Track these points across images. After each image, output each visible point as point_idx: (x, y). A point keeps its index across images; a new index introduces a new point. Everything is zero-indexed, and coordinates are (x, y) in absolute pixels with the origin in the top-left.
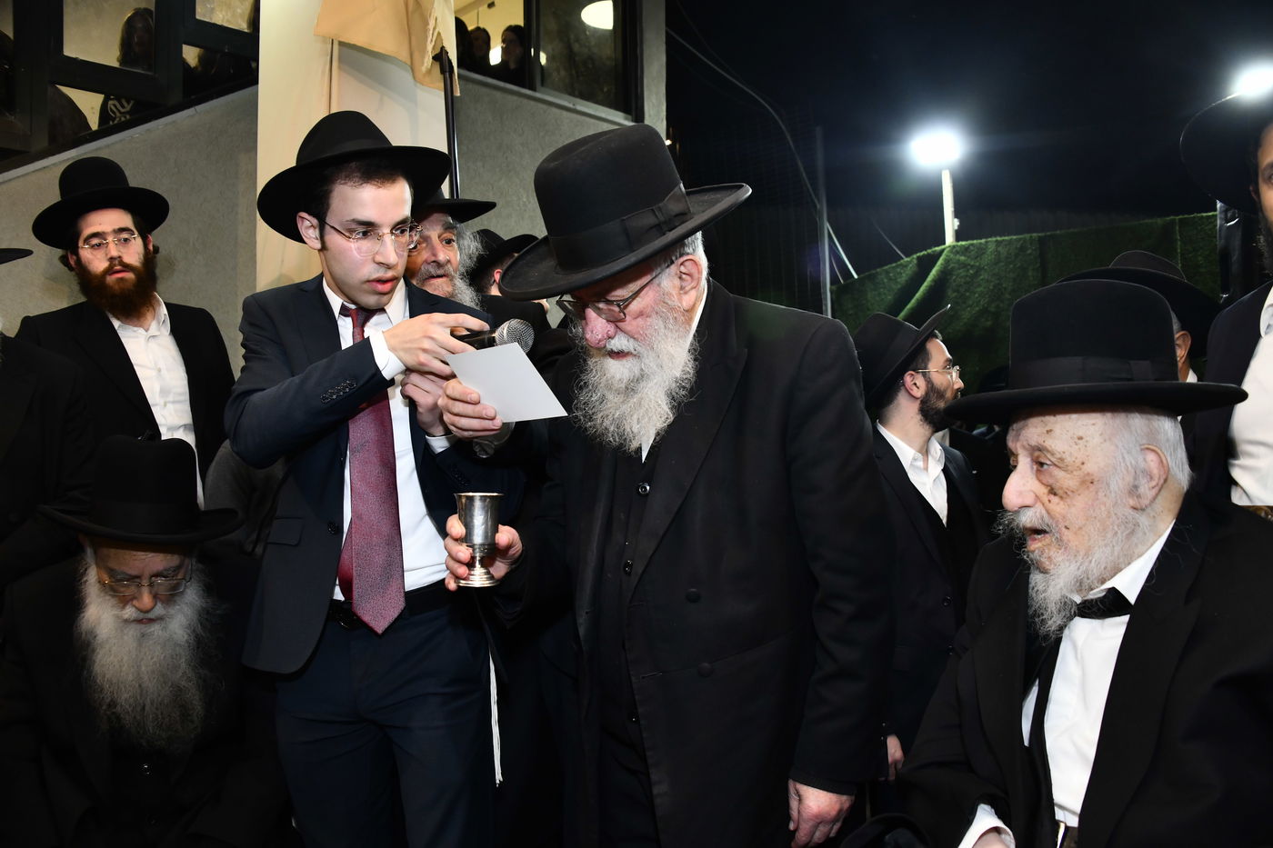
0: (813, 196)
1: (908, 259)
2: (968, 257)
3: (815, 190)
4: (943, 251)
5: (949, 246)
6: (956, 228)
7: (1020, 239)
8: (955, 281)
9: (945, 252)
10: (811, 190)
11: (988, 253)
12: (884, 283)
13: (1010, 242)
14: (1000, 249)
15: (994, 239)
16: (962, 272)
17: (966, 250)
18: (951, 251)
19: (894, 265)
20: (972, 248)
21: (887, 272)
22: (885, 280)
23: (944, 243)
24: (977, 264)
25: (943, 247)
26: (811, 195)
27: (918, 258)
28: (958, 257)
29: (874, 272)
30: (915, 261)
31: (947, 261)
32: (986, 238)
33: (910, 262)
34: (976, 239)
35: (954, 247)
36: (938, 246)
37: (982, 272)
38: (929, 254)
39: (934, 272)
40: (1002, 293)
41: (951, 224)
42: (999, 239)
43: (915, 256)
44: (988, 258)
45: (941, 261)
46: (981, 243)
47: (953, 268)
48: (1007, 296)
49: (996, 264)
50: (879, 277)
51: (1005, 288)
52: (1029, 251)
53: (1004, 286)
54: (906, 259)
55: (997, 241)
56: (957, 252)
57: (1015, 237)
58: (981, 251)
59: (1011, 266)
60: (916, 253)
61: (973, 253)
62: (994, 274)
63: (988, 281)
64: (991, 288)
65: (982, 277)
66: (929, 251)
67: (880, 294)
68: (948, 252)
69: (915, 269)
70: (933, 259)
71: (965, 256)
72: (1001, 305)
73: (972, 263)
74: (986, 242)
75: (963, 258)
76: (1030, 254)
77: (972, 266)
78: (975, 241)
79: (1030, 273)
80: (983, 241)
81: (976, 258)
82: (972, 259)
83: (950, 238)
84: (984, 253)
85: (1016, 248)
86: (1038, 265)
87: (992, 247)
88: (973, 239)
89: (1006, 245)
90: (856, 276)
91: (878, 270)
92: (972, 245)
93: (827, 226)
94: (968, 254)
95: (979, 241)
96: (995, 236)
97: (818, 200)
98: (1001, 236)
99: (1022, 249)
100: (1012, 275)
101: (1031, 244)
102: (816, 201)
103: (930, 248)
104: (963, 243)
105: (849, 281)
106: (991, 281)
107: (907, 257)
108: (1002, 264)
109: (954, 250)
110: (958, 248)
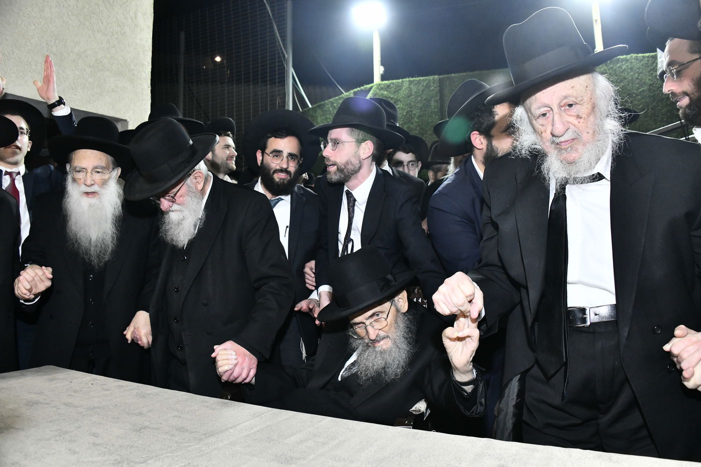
0: (283, 49)
1: (347, 94)
2: (390, 92)
3: (284, 44)
4: (371, 88)
5: (377, 85)
6: (382, 72)
7: (426, 80)
9: (373, 88)
10: (282, 46)
11: (404, 89)
12: (330, 111)
13: (419, 82)
14: (412, 86)
15: (408, 79)
17: (388, 86)
18: (377, 88)
19: (337, 98)
20: (392, 85)
21: (332, 103)
22: (331, 109)
23: (373, 82)
24: (396, 97)
25: (372, 85)
26: (282, 49)
28: (382, 92)
29: (323, 103)
32: (403, 78)
34: (396, 79)
35: (379, 85)
36: (368, 84)
37: (399, 103)
38: (362, 91)
40: (412, 117)
41: (378, 70)
42: (411, 79)
43: (352, 91)
44: (403, 92)
46: (398, 82)
48: (416, 120)
49: (408, 97)
50: (327, 106)
51: (415, 115)
52: (432, 88)
53: (414, 112)
54: (345, 94)
55: (410, 81)
56: (382, 89)
57: (422, 78)
58: (398, 88)
59: (419, 98)
60: (353, 89)
61: (392, 89)
62: (407, 104)
63: (402, 109)
64: (404, 114)
66: (362, 88)
67: (326, 118)
68: (376, 88)
70: (365, 93)
71: (387, 91)
72: (411, 126)
73: (392, 96)
74: (402, 81)
75: (385, 93)
76: (433, 90)
78: (394, 81)
79: (433, 103)
80: (400, 80)
81: (395, 93)
82: (392, 94)
83: (377, 79)
84: (400, 89)
85: (423, 86)
86: (438, 98)
87: (406, 85)
88: (393, 79)
89: (416, 84)
90: (310, 106)
91: (326, 101)
92: (392, 83)
93: (291, 71)
94: (389, 90)
95: (397, 81)
96: (409, 77)
97: (287, 53)
98: (412, 77)
99: (428, 86)
100: (419, 105)
101: (433, 83)
102: (285, 52)
103: (363, 86)
104: (386, 82)
105: (305, 109)
106: (405, 110)
107: (346, 92)
108: (413, 97)
109: (380, 87)
110: (382, 86)
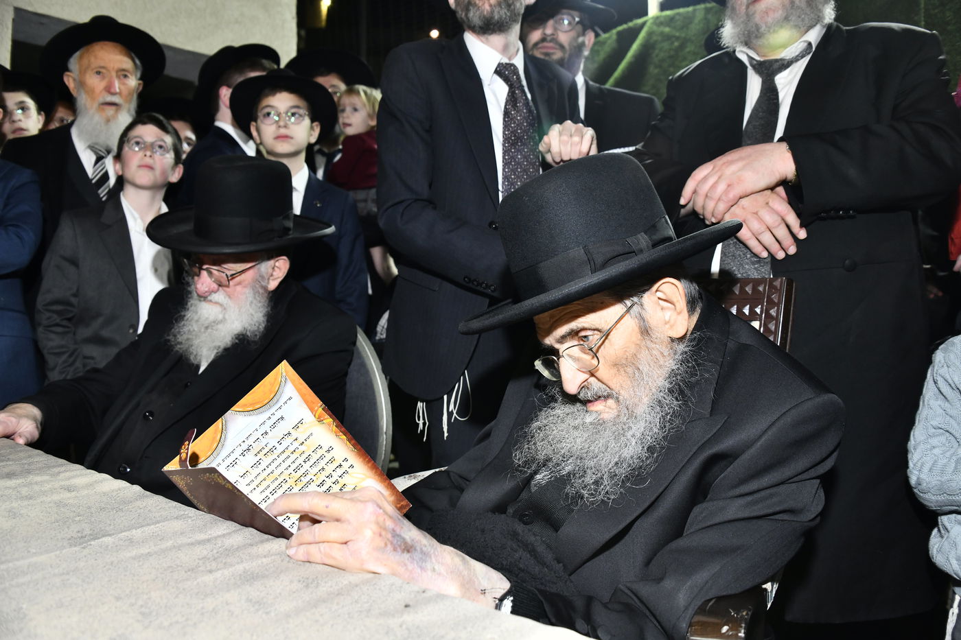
1: (606, 35)
2: (673, 29)
4: (644, 24)
5: (653, 18)
8: (657, 56)
9: (648, 24)
11: (696, 22)
14: (710, 16)
15: (702, 6)
16: (666, 45)
17: (671, 20)
18: (654, 23)
20: (677, 17)
23: (646, 14)
24: (683, 35)
25: (645, 19)
27: (619, 33)
28: (661, 29)
30: (614, 37)
31: (650, 34)
32: (694, 5)
33: (609, 38)
34: (684, 7)
35: (657, 18)
36: (640, 18)
37: (688, 43)
38: (630, 29)
39: (635, 47)
43: (614, 31)
44: (695, 27)
45: (643, 34)
46: (688, 12)
47: (656, 42)
56: (661, 24)
58: (688, 20)
60: (615, 27)
61: (679, 23)
65: (688, 50)
66: (630, 24)
68: (651, 24)
69: (614, 45)
70: (635, 32)
71: (669, 28)
73: (677, 34)
74: (695, 10)
75: (667, 30)
77: (677, 38)
78: (682, 10)
80: (690, 9)
81: (682, 29)
82: (677, 30)
83: (653, 9)
84: (690, 23)
88: (679, 7)
92: (678, 14)
94: (673, 25)
95: (687, 9)
103: (631, 21)
104: (668, 13)
109: (658, 22)
110: (662, 19)
